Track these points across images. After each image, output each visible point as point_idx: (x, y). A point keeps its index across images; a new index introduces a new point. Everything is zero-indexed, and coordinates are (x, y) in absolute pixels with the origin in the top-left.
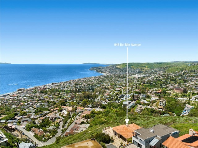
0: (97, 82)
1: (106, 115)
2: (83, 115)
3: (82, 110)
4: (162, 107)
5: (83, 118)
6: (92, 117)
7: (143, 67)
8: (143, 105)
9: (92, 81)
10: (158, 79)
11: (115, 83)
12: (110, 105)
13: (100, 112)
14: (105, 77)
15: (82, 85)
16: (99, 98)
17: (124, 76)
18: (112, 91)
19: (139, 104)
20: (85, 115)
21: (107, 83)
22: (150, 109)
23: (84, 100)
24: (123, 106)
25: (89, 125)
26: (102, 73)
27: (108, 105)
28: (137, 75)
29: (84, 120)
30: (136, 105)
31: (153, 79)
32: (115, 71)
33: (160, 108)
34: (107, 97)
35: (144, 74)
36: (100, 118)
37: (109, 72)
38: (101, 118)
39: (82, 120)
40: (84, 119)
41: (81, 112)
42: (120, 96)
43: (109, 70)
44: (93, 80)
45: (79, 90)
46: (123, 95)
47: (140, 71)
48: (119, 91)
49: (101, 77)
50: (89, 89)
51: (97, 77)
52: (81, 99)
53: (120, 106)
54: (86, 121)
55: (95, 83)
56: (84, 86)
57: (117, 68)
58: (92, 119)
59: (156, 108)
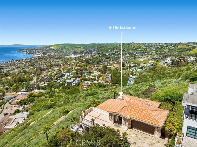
0: (30, 64)
1: (51, 96)
2: (16, 101)
3: (13, 96)
4: (108, 81)
5: (16, 106)
6: (31, 102)
7: (78, 47)
8: (89, 81)
9: (23, 64)
10: (94, 57)
11: (51, 63)
12: (50, 86)
13: (41, 94)
14: (38, 59)
15: (10, 69)
16: (35, 80)
17: (59, 56)
18: (50, 71)
19: (84, 80)
20: (19, 101)
21: (42, 64)
22: (97, 84)
23: (15, 84)
24: (66, 84)
25: (28, 113)
26: (34, 55)
27: (48, 86)
28: (73, 55)
29: (18, 108)
30: (82, 81)
31: (90, 58)
32: (49, 52)
33: (106, 82)
34: (45, 78)
35: (80, 54)
36: (42, 101)
37: (43, 53)
38: (45, 100)
39: (16, 109)
40: (18, 106)
41: (12, 98)
42: (60, 75)
43: (42, 51)
44: (24, 62)
45: (6, 74)
46: (63, 74)
47: (75, 52)
48: (58, 71)
49: (34, 59)
50: (20, 73)
51: (28, 59)
52: (10, 84)
53: (63, 85)
54: (23, 109)
55: (27, 65)
56: (13, 69)
57: (51, 49)
58: (31, 104)
59: (103, 82)
